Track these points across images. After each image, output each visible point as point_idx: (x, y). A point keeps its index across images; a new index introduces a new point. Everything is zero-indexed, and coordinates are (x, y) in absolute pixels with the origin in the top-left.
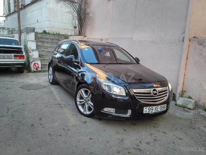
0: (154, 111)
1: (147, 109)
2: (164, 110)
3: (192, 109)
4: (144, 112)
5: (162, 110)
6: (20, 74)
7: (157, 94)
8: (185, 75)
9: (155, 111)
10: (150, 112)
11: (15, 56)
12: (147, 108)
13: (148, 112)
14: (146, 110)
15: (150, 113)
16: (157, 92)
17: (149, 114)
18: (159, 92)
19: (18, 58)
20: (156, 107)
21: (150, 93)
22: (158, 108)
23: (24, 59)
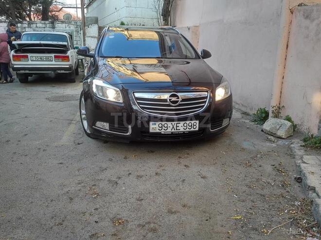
0: (169, 130)
1: (157, 126)
2: (192, 129)
3: (283, 137)
4: (151, 131)
5: (188, 130)
6: (71, 84)
7: (177, 102)
8: (283, 78)
9: (173, 130)
10: (163, 130)
11: (56, 57)
12: (155, 124)
13: (158, 131)
14: (154, 127)
15: (162, 133)
16: (178, 98)
17: (160, 134)
18: (183, 100)
19: (60, 60)
20: (173, 123)
21: (165, 100)
22: (178, 125)
23: (69, 61)
